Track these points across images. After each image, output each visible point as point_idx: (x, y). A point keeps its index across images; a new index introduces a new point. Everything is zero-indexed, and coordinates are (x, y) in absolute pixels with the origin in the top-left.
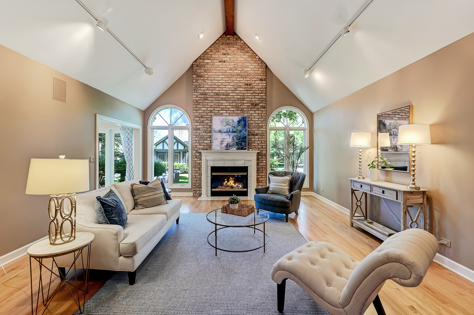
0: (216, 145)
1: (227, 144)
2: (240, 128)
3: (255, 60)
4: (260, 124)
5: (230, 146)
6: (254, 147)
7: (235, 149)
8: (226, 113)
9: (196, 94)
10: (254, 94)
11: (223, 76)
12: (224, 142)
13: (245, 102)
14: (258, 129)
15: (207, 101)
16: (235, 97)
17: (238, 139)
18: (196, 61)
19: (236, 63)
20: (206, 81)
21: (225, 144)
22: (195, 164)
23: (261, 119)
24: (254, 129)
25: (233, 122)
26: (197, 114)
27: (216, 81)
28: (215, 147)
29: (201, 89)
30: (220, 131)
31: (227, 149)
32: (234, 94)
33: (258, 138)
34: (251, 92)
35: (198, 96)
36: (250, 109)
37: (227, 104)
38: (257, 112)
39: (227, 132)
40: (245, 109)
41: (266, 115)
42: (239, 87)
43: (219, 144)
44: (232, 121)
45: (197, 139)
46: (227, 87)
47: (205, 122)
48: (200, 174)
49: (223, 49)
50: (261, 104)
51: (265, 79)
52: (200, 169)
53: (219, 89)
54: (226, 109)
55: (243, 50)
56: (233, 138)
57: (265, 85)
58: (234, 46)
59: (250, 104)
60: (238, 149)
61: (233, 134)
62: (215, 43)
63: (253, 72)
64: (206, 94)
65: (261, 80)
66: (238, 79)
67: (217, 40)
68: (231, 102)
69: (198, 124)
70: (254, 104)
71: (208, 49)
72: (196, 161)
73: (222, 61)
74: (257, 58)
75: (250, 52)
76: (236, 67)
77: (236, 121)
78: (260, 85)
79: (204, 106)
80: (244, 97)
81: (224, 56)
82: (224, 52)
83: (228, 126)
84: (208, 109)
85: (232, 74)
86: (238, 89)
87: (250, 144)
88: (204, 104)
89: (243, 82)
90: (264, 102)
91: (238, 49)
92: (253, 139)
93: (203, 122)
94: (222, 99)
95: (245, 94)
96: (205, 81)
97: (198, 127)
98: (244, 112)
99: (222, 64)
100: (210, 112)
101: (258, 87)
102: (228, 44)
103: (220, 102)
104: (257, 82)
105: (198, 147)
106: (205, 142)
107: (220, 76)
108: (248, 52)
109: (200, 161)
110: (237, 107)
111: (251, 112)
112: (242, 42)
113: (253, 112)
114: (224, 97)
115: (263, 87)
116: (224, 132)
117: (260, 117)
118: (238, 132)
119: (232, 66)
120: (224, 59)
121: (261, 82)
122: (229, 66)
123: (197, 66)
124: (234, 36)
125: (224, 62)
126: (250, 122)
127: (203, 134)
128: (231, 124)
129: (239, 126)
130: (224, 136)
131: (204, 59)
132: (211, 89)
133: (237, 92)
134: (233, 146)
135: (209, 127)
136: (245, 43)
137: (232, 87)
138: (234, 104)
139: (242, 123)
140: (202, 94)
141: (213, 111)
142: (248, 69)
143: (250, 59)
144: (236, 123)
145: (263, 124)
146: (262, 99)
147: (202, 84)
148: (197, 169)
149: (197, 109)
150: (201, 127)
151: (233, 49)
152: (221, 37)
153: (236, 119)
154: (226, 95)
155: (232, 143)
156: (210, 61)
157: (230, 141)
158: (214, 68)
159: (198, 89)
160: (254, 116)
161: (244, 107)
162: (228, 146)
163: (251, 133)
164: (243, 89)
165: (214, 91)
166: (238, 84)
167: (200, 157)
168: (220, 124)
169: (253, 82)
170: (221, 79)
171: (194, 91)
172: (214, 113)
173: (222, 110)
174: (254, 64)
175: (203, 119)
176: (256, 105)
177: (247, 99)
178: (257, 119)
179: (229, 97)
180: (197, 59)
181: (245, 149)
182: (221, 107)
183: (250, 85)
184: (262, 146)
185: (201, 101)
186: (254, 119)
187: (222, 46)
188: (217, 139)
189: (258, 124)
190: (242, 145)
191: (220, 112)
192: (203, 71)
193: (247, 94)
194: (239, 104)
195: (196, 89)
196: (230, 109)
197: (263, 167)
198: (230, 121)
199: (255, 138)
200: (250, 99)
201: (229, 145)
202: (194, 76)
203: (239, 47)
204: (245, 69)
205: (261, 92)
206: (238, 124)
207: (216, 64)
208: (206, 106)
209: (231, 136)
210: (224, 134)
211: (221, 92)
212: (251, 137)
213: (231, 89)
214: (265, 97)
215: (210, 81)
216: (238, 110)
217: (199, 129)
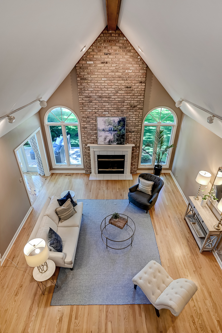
1: (109, 140)
2: (120, 127)
3: (137, 60)
4: (136, 124)
5: (112, 142)
6: (130, 141)
7: (115, 144)
8: (109, 114)
9: (81, 97)
10: (133, 97)
11: (105, 79)
12: (107, 139)
13: (125, 104)
14: (135, 128)
15: (92, 104)
16: (116, 99)
17: (118, 137)
18: (79, 62)
19: (117, 65)
20: (90, 84)
21: (108, 140)
22: (85, 153)
23: (138, 119)
24: (132, 128)
25: (114, 123)
26: (84, 115)
27: (99, 84)
29: (86, 92)
30: (104, 130)
32: (115, 97)
33: (134, 135)
34: (131, 94)
35: (83, 99)
36: (129, 111)
37: (109, 106)
38: (134, 113)
39: (109, 131)
40: (125, 111)
41: (142, 115)
42: (120, 89)
43: (103, 140)
44: (113, 121)
45: (85, 135)
46: (109, 89)
47: (91, 121)
48: (90, 160)
49: (105, 47)
50: (139, 106)
51: (144, 82)
52: (89, 156)
53: (102, 92)
54: (108, 110)
55: (125, 48)
56: (114, 135)
57: (144, 87)
58: (117, 44)
59: (129, 106)
60: (118, 144)
61: (114, 132)
62: (96, 40)
63: (134, 74)
64: (90, 97)
65: (141, 82)
66: (119, 82)
67: (99, 36)
68: (113, 104)
69: (85, 123)
70: (133, 106)
71: (89, 48)
72: (86, 151)
73: (104, 62)
74: (139, 59)
75: (132, 51)
76: (117, 68)
77: (117, 122)
78: (139, 87)
79: (90, 108)
80: (124, 99)
81: (106, 56)
82: (106, 51)
83: (110, 126)
84: (93, 111)
85: (114, 76)
86: (119, 91)
87: (127, 139)
88: (89, 106)
89: (124, 84)
90: (142, 104)
91: (120, 47)
92: (130, 135)
93: (89, 122)
94: (105, 102)
95: (125, 97)
96: (89, 84)
97: (86, 126)
98: (124, 113)
99: (104, 65)
100: (95, 114)
101: (138, 89)
102: (110, 42)
103: (103, 104)
104: (137, 85)
105: (86, 141)
106: (92, 137)
107: (103, 79)
108: (130, 51)
109: (89, 151)
110: (118, 109)
111: (130, 113)
112: (125, 39)
113: (132, 113)
114: (106, 99)
115: (142, 89)
116: (107, 131)
117: (137, 117)
118: (118, 131)
119: (114, 68)
120: (106, 60)
121: (140, 84)
122: (111, 68)
123: (80, 68)
124: (117, 31)
125: (106, 63)
126: (128, 122)
127: (90, 131)
128: (113, 124)
129: (119, 125)
130: (107, 134)
131: (86, 60)
132: (95, 92)
133: (118, 94)
134: (114, 141)
135: (94, 126)
136: (127, 40)
137: (113, 89)
138: (115, 106)
139: (122, 123)
140: (87, 97)
141: (97, 113)
142: (129, 71)
143: (131, 60)
144: (117, 123)
145: (139, 124)
146: (140, 102)
147: (86, 87)
148: (87, 157)
149: (83, 111)
150: (88, 126)
151: (114, 48)
152: (102, 33)
153: (117, 119)
154: (108, 98)
155: (114, 139)
156: (92, 62)
157: (112, 138)
158: (96, 70)
159: (83, 92)
160: (132, 117)
161: (124, 108)
162: (110, 142)
163: (128, 130)
164: (124, 92)
165: (97, 94)
166: (120, 87)
167: (88, 148)
168: (103, 124)
169: (133, 85)
170: (103, 82)
171: (80, 94)
172: (98, 114)
173: (105, 111)
174: (135, 66)
175: (89, 120)
176: (134, 107)
177: (127, 102)
178: (134, 119)
179: (111, 99)
180: (80, 60)
181: (123, 144)
182: (104, 108)
183: (130, 87)
184: (137, 140)
185: (86, 104)
186: (131, 119)
187: (104, 44)
188: (101, 136)
189: (135, 123)
190: (121, 141)
191: (103, 113)
192: (86, 73)
193: (127, 97)
194: (120, 106)
195: (81, 92)
196: (112, 111)
197: (136, 155)
198: (111, 122)
199: (131, 134)
200: (130, 102)
201: (111, 141)
202: (78, 79)
203: (121, 45)
204: (126, 71)
205: (139, 94)
206: (118, 124)
207: (98, 65)
208: (91, 108)
209: (113, 134)
210: (107, 132)
211: (104, 94)
212: (129, 133)
213: (113, 92)
214: (143, 99)
215: (93, 84)
216: (118, 112)
217: (86, 128)
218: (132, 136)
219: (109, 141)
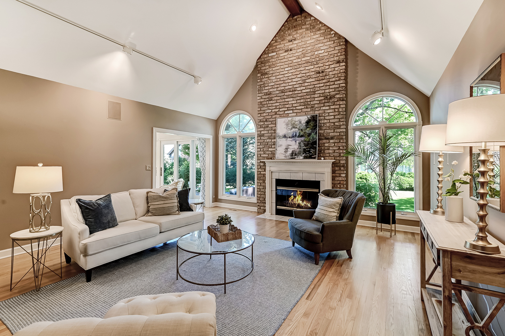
0: (280, 153)
1: (293, 151)
2: (308, 131)
3: (330, 37)
4: (337, 124)
5: (296, 155)
6: (328, 155)
7: (302, 158)
8: (293, 113)
9: (260, 95)
10: (328, 84)
11: (289, 68)
12: (289, 150)
13: (316, 96)
14: (334, 131)
15: (272, 102)
16: (304, 91)
17: (305, 145)
18: (260, 57)
19: (304, 49)
20: (271, 78)
21: (290, 151)
22: (260, 176)
23: (338, 117)
24: (329, 131)
25: (300, 124)
26: (261, 118)
27: (281, 76)
28: (279, 156)
29: (266, 88)
30: (285, 136)
31: (292, 158)
32: (302, 88)
33: (334, 143)
34: (324, 81)
35: (262, 97)
36: (322, 105)
37: (293, 102)
38: (332, 107)
39: (293, 137)
40: (316, 106)
41: (345, 109)
42: (308, 77)
43: (283, 152)
44: (299, 122)
45: (261, 146)
46: (294, 80)
47: (270, 126)
48: (265, 188)
49: (289, 35)
50: (338, 96)
51: (343, 60)
52: (264, 181)
53: (285, 85)
54: (293, 108)
55: (313, 28)
56: (300, 143)
57: (344, 67)
58: (303, 27)
59: (323, 98)
60: (305, 157)
61: (300, 138)
62: (280, 30)
63: (327, 54)
64: (271, 93)
65: (339, 62)
66: (307, 68)
67: (283, 25)
68: (299, 98)
69: (262, 129)
70: (329, 97)
71: (272, 40)
72: (260, 172)
73: (288, 50)
74: (333, 34)
75: (323, 28)
76: (304, 53)
77: (304, 122)
78: (336, 69)
79: (269, 108)
80: (315, 89)
81: (291, 43)
82: (290, 38)
83: (294, 130)
84: (273, 111)
85: (300, 63)
86: (307, 80)
87: (322, 152)
88: (269, 105)
89: (313, 70)
90: (343, 91)
91: (307, 29)
92: (326, 145)
93: (267, 127)
94: (288, 97)
95: (316, 86)
96: (269, 78)
97: (263, 132)
98: (315, 109)
99: (288, 53)
100: (275, 115)
101: (334, 72)
102: (295, 27)
103: (286, 100)
104: (333, 66)
105: (262, 155)
106: (269, 149)
107: (286, 69)
108: (320, 29)
109: (264, 173)
110: (306, 104)
111: (324, 108)
112: (312, 18)
113: (327, 108)
114: (290, 93)
115: (341, 71)
116: (289, 137)
117: (337, 113)
118: (306, 136)
119: (300, 53)
120: (290, 47)
121: (338, 65)
122: (296, 54)
123: (262, 63)
124: (303, 14)
125: (291, 50)
126: (322, 122)
127: (268, 140)
128: (298, 126)
129: (308, 128)
130: (290, 142)
131: (268, 53)
132: (276, 86)
133: (306, 84)
134: (299, 153)
135: (273, 132)
136: (316, 19)
137: (299, 79)
138: (302, 101)
139: (312, 124)
140: (266, 94)
141: (277, 113)
142: (320, 52)
143: (323, 38)
144: (304, 124)
145: (341, 123)
146: (340, 89)
147: (267, 82)
148: (261, 182)
149: (261, 112)
150: (265, 132)
151: (301, 31)
152: (286, 21)
153: (304, 119)
154: (293, 91)
155: (299, 150)
156: (275, 54)
157: (296, 148)
158: (279, 61)
159: (262, 89)
160: (329, 113)
161: (315, 102)
162: (294, 155)
163: (324, 136)
164: (314, 80)
165: (279, 89)
166: (308, 74)
167: (264, 167)
168: (285, 128)
169: (327, 67)
170: (287, 72)
171: (259, 92)
172: (279, 114)
173: (288, 110)
174: (328, 43)
175: (267, 124)
176: (331, 98)
177: (319, 92)
178: (332, 117)
179: (296, 92)
180: (262, 55)
181: (314, 158)
182: (287, 106)
183: (323, 72)
184: (340, 153)
185: (265, 103)
186: (327, 118)
187: (288, 32)
188: (281, 145)
189: (334, 123)
190: (311, 153)
191: (286, 112)
192: (267, 67)
193: (318, 86)
194: (309, 100)
195: (260, 89)
196: (297, 108)
197: (342, 182)
198: (296, 123)
199: (329, 142)
200: (323, 91)
201: (295, 152)
202: (259, 75)
203: (308, 26)
204: (316, 53)
205: (337, 79)
206: (306, 125)
207: (281, 55)
208: (271, 108)
209: (297, 142)
210: (289, 139)
211: (286, 88)
212: (324, 141)
213: (298, 82)
214: (344, 85)
215: (274, 78)
216: (307, 108)
217: (263, 135)
218: (330, 146)
219: (292, 154)
